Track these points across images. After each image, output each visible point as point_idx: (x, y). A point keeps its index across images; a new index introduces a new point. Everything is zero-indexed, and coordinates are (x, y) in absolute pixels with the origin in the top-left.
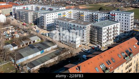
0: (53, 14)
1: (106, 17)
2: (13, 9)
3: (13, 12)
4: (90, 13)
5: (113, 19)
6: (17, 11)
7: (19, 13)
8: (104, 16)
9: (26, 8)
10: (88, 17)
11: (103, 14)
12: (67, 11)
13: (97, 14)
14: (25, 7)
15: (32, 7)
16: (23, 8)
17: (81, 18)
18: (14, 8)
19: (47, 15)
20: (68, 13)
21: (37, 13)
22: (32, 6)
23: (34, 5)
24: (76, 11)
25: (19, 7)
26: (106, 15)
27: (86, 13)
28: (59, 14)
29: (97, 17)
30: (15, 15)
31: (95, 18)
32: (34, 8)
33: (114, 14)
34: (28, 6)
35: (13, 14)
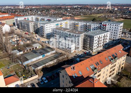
0: (51, 25)
1: (98, 27)
2: (16, 20)
3: (16, 22)
4: (84, 23)
5: (104, 29)
6: (19, 22)
7: (21, 23)
8: (96, 26)
9: (26, 19)
10: (83, 27)
11: (96, 25)
12: (63, 22)
13: (90, 24)
14: (26, 17)
15: (32, 18)
16: (24, 19)
17: (76, 28)
18: (16, 18)
19: (46, 25)
20: (64, 23)
21: (37, 23)
22: (32, 16)
23: (34, 16)
24: (72, 21)
25: (20, 18)
26: (98, 25)
27: (81, 23)
28: (57, 24)
29: (90, 27)
30: (18, 25)
31: (88, 27)
32: (34, 19)
33: (106, 24)
34: (29, 17)
35: (16, 24)
